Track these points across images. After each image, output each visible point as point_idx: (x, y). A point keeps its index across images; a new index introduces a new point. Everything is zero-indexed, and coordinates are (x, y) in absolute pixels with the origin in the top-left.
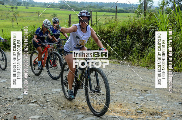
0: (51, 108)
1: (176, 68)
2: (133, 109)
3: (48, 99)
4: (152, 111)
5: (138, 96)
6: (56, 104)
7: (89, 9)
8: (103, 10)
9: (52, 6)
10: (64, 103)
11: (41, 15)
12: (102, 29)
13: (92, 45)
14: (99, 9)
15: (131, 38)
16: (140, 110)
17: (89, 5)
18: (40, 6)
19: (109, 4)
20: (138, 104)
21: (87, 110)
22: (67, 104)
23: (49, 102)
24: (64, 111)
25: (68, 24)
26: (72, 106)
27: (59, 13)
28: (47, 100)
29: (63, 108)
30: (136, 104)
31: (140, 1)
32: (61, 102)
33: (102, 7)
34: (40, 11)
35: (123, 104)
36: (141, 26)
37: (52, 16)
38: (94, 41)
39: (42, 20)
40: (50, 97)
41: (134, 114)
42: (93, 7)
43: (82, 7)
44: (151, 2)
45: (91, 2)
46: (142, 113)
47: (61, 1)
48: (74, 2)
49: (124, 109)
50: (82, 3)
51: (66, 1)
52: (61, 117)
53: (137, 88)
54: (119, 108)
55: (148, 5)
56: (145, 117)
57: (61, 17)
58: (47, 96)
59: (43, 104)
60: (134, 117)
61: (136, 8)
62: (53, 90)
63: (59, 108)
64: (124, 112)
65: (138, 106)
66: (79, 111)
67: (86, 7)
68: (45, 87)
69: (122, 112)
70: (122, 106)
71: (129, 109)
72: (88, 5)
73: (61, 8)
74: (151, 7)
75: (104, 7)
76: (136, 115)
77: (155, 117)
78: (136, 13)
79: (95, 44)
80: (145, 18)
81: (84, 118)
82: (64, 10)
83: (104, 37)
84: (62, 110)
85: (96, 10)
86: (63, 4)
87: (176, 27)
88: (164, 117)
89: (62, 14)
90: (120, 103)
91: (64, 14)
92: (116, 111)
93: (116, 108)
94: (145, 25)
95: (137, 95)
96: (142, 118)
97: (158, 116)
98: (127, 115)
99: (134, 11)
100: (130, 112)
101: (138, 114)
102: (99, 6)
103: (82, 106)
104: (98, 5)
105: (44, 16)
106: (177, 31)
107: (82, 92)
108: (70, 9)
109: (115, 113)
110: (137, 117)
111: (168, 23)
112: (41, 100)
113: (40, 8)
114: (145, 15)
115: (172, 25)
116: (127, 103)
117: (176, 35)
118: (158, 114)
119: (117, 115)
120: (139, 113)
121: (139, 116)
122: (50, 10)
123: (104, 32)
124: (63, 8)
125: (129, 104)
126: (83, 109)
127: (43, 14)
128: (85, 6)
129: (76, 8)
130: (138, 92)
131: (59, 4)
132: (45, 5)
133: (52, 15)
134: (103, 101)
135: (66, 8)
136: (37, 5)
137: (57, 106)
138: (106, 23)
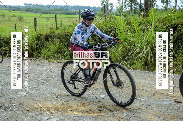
0: (17, 111)
1: (133, 66)
2: (95, 107)
3: (13, 103)
4: (112, 107)
5: (100, 95)
6: (22, 108)
7: (55, 12)
8: (68, 13)
9: (18, 9)
10: (30, 106)
11: (7, 18)
12: (67, 31)
13: (58, 47)
14: (64, 12)
15: (94, 40)
16: (101, 107)
17: (55, 8)
18: (5, 9)
19: (74, 7)
20: (99, 102)
21: (52, 111)
22: (33, 106)
23: (14, 106)
24: (30, 114)
25: (33, 27)
26: (38, 108)
27: (25, 16)
28: (13, 105)
29: (29, 111)
30: (98, 102)
31: (102, 4)
32: (27, 105)
33: (67, 10)
34: (5, 14)
35: (86, 103)
36: (103, 29)
37: (18, 20)
38: (59, 43)
39: (8, 22)
40: (15, 101)
41: (96, 111)
42: (59, 10)
43: (48, 10)
44: (111, 6)
45: (57, 6)
46: (103, 110)
47: (27, 4)
48: (40, 5)
49: (87, 108)
50: (48, 6)
51: (31, 4)
52: (27, 120)
53: (99, 87)
54: (82, 107)
55: (109, 8)
56: (106, 114)
57: (27, 19)
58: (13, 101)
59: (8, 108)
60: (96, 114)
61: (99, 11)
62: (19, 94)
63: (25, 111)
64: (87, 110)
65: (99, 104)
66: (45, 113)
67: (52, 10)
68: (11, 91)
69: (85, 110)
70: (86, 105)
71: (91, 108)
72: (53, 8)
73: (27, 11)
74: (112, 10)
75: (69, 10)
76: (97, 113)
77: (115, 113)
78: (99, 15)
79: (61, 46)
80: (106, 21)
81: (49, 119)
82: (30, 13)
83: (69, 39)
84: (28, 114)
85: (62, 12)
86: (29, 7)
87: (132, 29)
88: (122, 112)
89: (28, 17)
90: (84, 103)
91: (30, 17)
92: (80, 110)
93: (80, 108)
94: (106, 28)
95: (99, 93)
96: (103, 115)
97: (117, 112)
98: (90, 113)
99: (97, 13)
100: (93, 110)
101: (99, 111)
102: (65, 8)
103: (48, 107)
104: (63, 8)
105: (9, 18)
106: (133, 33)
107: (47, 94)
108: (36, 12)
109: (79, 112)
110: (98, 115)
111: (126, 26)
112: (6, 104)
113: (5, 11)
114: (105, 18)
115: (128, 27)
116: (90, 101)
117: (133, 36)
118: (117, 110)
119: (80, 114)
120: (101, 110)
121: (100, 113)
122: (16, 13)
123: (69, 34)
124: (29, 11)
125: (92, 103)
126: (49, 110)
127: (9, 17)
128: (51, 8)
129: (42, 11)
130: (100, 90)
131: (25, 7)
132: (11, 8)
133: (18, 18)
134: (67, 101)
135: (32, 11)
136: (2, 8)
137: (22, 109)
138: (70, 26)
